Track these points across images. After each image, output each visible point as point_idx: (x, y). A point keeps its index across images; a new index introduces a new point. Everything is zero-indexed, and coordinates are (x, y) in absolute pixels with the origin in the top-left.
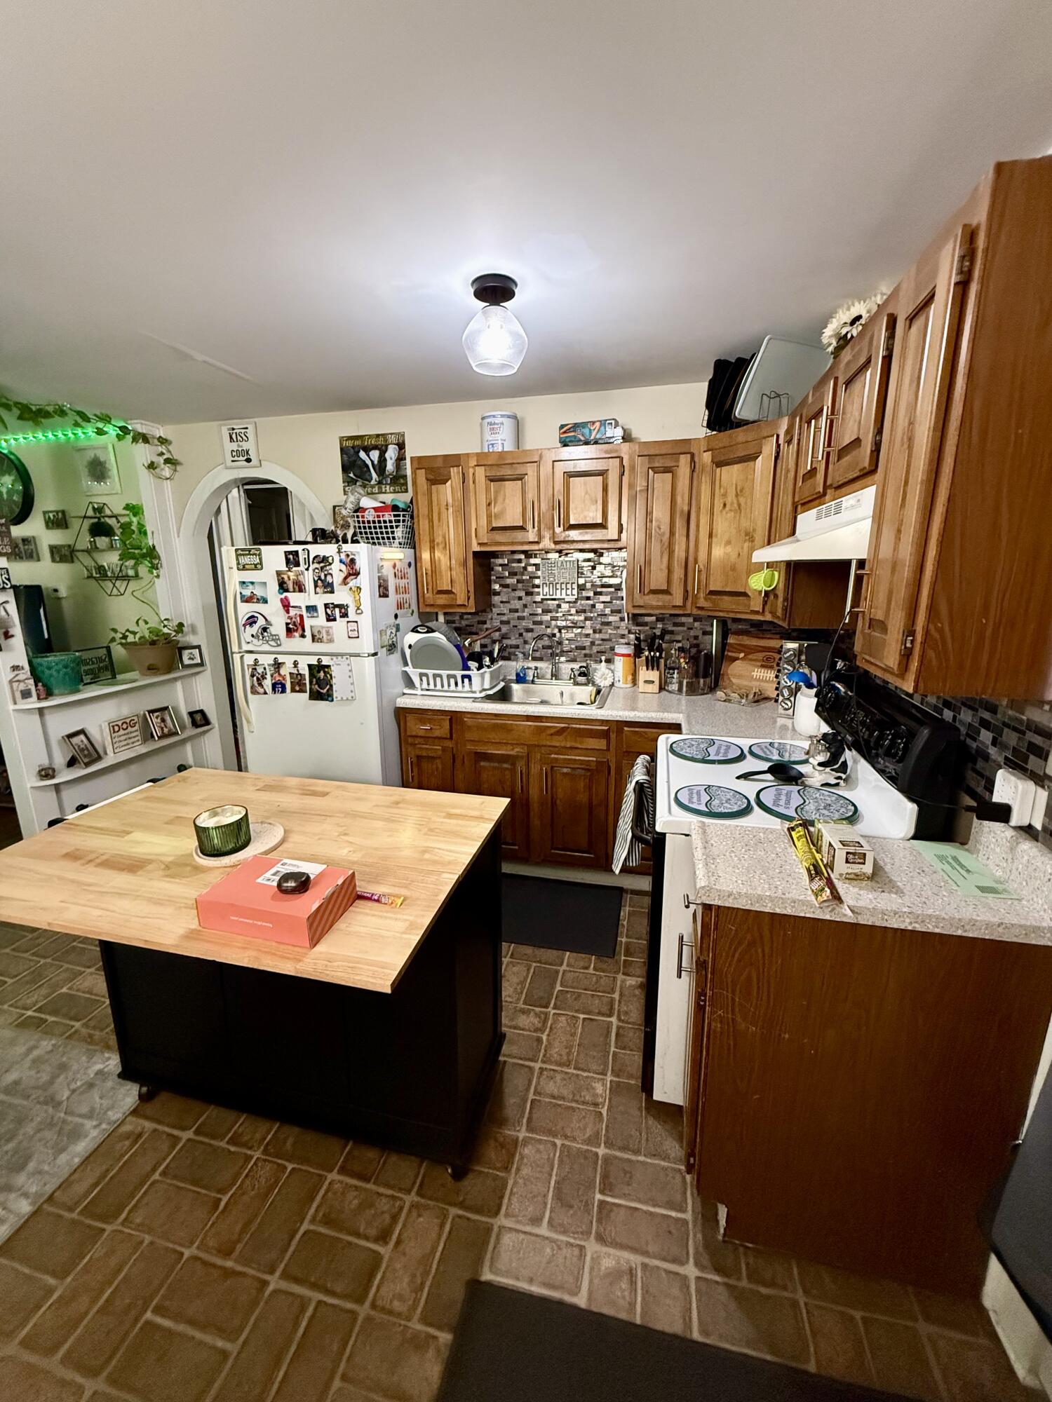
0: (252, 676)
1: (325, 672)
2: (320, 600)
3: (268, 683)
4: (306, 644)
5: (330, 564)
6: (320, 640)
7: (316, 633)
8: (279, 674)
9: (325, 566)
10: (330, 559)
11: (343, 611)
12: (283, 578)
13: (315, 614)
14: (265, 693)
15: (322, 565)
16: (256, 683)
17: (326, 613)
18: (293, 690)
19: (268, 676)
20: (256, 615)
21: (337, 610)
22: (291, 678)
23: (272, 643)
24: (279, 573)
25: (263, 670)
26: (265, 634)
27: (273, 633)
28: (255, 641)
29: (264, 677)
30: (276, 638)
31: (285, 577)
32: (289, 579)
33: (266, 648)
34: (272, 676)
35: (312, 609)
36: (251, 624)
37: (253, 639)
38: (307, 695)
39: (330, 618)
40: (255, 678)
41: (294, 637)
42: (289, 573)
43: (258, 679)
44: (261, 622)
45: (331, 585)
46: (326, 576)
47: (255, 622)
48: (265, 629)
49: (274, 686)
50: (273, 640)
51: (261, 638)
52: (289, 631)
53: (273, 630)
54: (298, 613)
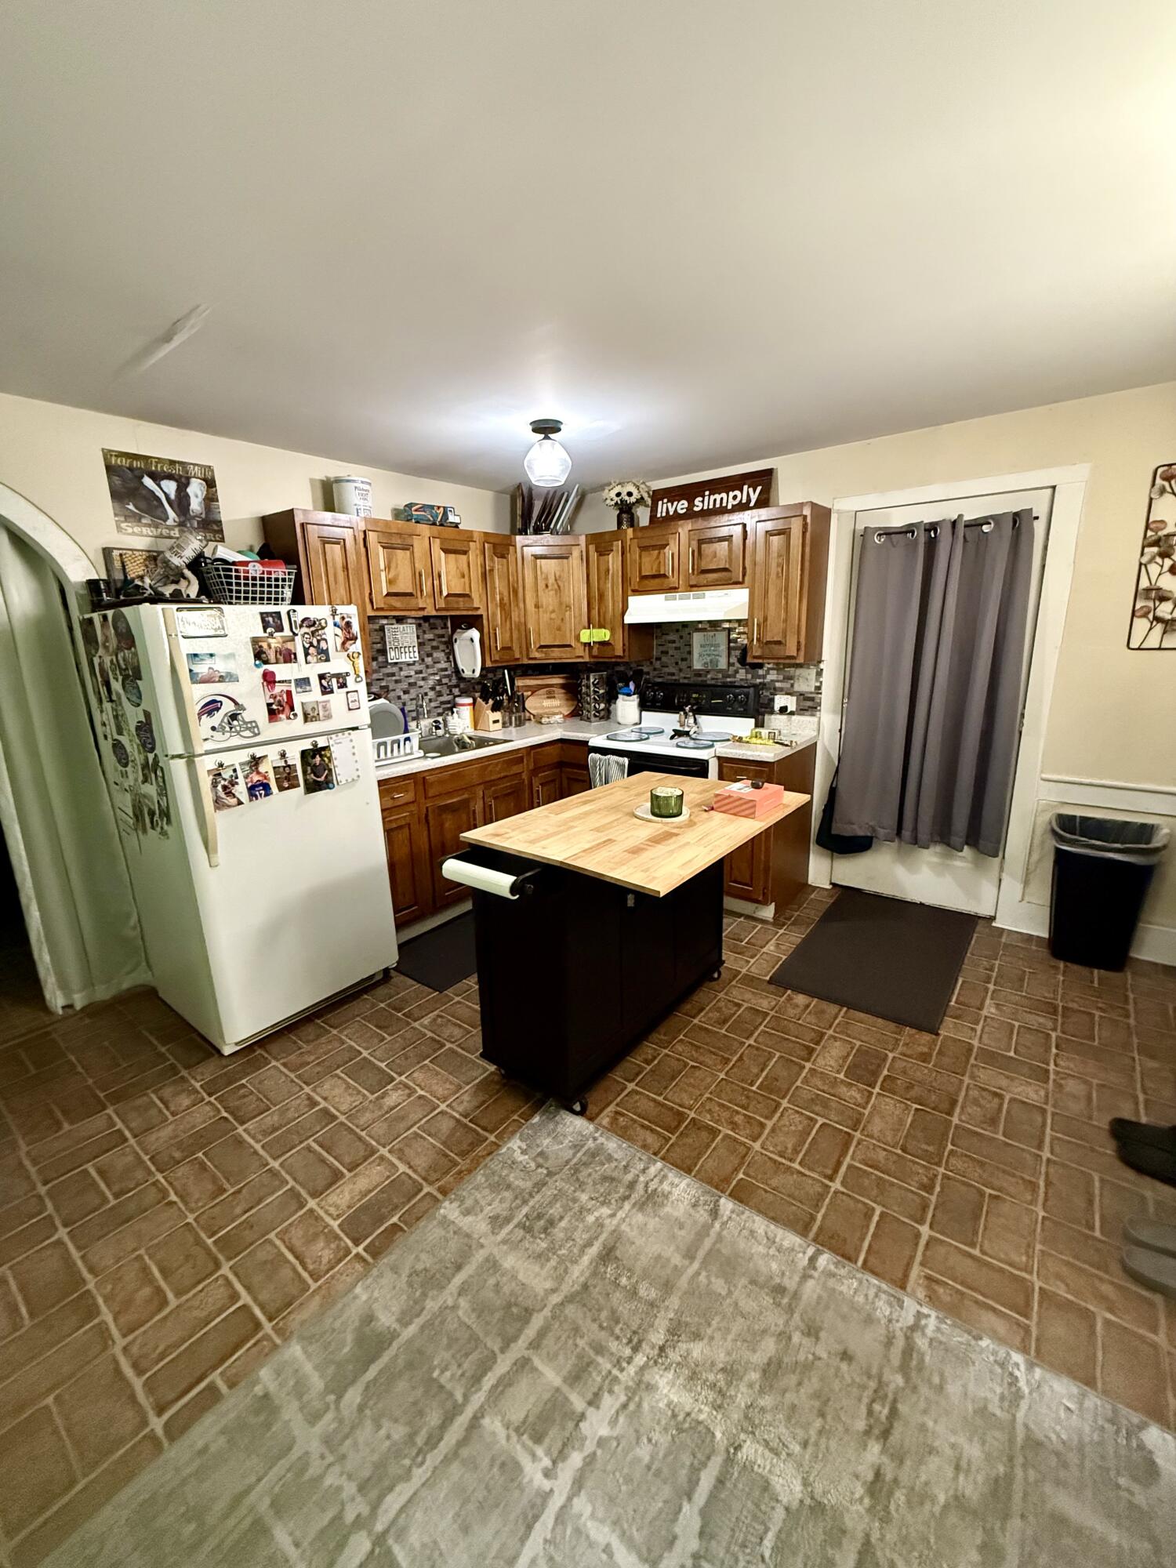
0: (214, 785)
1: (321, 756)
2: (311, 670)
3: (241, 790)
4: (297, 726)
5: (323, 628)
6: (316, 718)
7: (309, 711)
8: (258, 773)
9: (317, 630)
10: (323, 622)
11: (341, 680)
12: (261, 647)
13: (308, 688)
14: (240, 803)
15: (313, 629)
16: (222, 794)
17: (321, 685)
18: (281, 789)
19: (241, 780)
20: (219, 698)
21: (334, 681)
22: (276, 774)
23: (247, 733)
24: (255, 641)
25: (232, 773)
26: (235, 723)
27: (247, 720)
28: (217, 735)
29: (233, 783)
30: (253, 727)
31: (265, 645)
32: (270, 647)
33: (236, 741)
34: (246, 777)
35: (303, 682)
36: (210, 713)
37: (214, 733)
38: (301, 789)
39: (326, 691)
40: (219, 788)
41: (281, 720)
42: (270, 640)
43: (225, 788)
44: (228, 707)
45: (326, 652)
46: (319, 641)
47: (218, 709)
48: (234, 717)
49: (252, 790)
50: (247, 729)
51: (228, 729)
52: (273, 714)
53: (247, 716)
54: (285, 689)
